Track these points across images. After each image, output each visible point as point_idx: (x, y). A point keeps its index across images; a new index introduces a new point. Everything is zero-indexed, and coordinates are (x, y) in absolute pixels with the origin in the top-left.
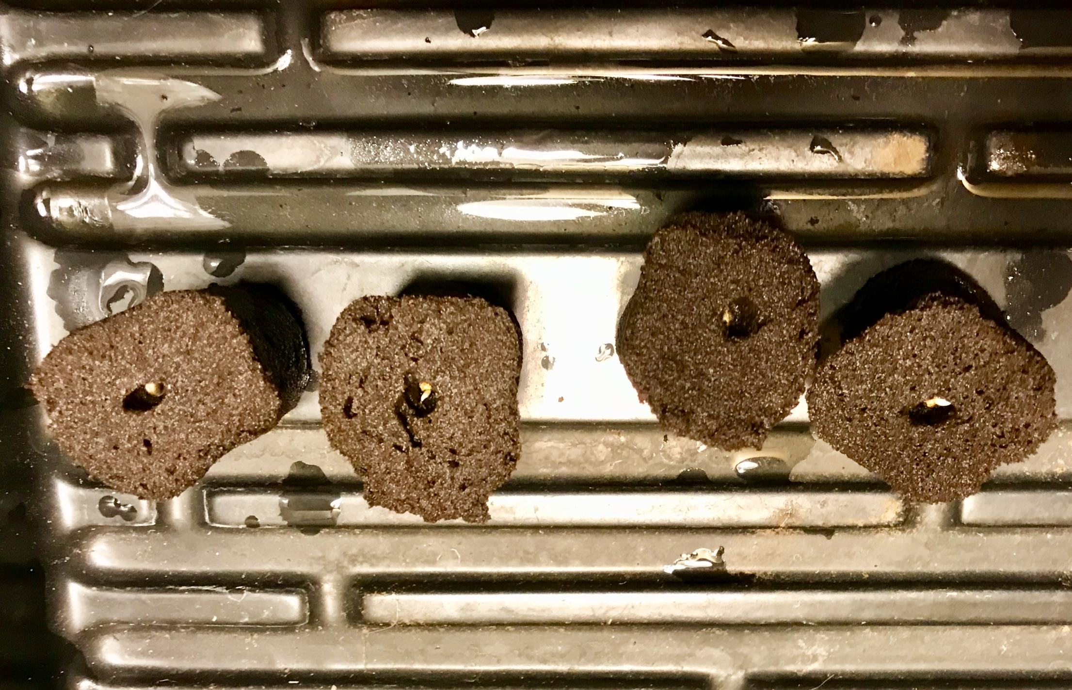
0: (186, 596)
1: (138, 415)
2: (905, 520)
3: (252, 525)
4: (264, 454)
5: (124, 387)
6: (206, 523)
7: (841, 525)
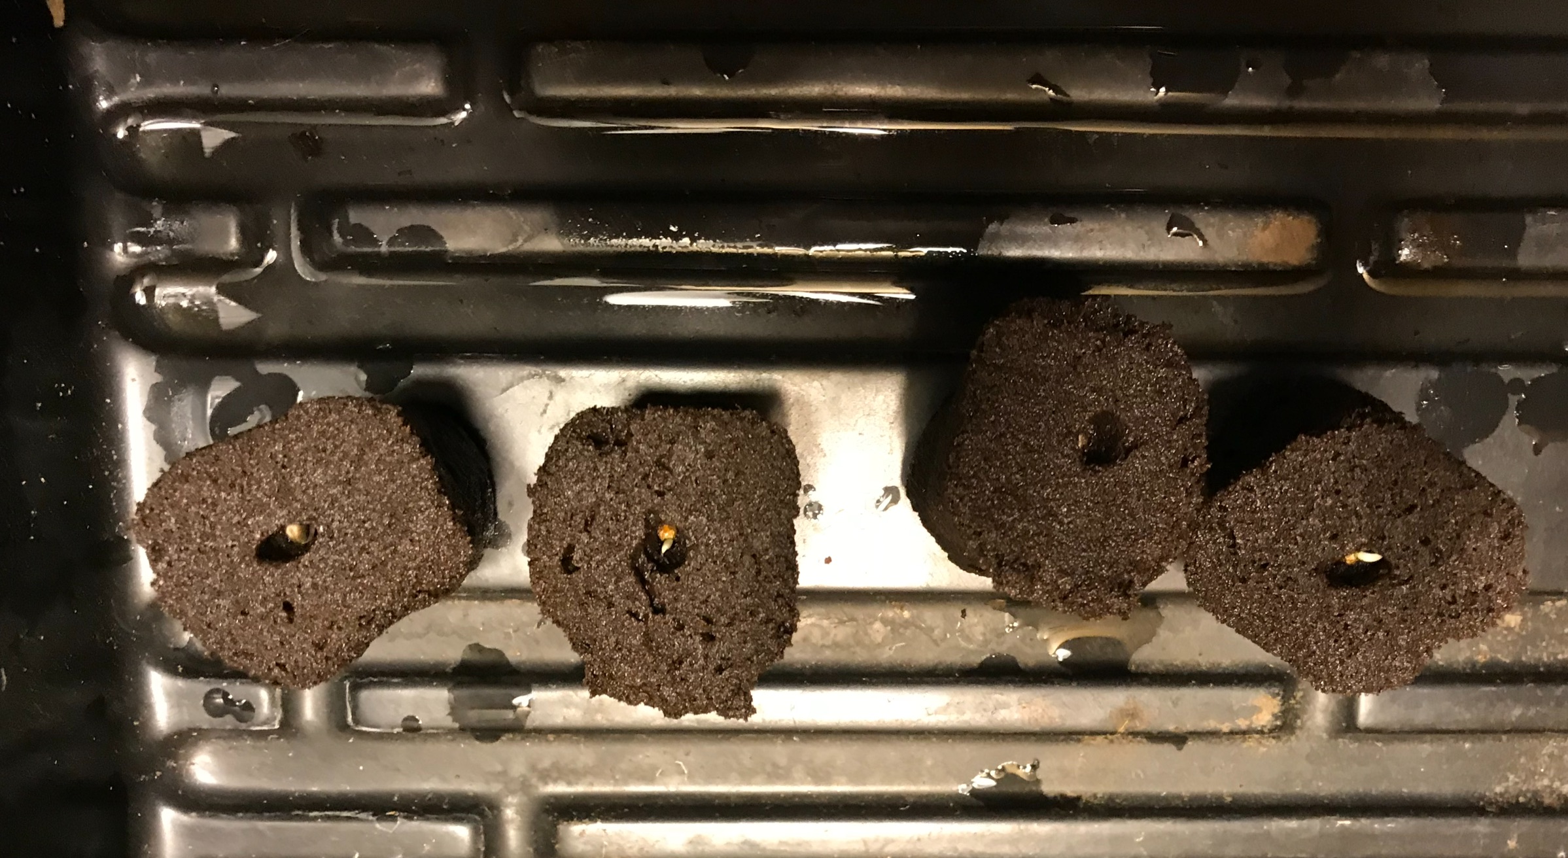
0: (320, 824)
1: (277, 567)
2: (1284, 723)
3: (411, 728)
4: (428, 633)
5: (259, 529)
6: (348, 726)
7: (1199, 730)
